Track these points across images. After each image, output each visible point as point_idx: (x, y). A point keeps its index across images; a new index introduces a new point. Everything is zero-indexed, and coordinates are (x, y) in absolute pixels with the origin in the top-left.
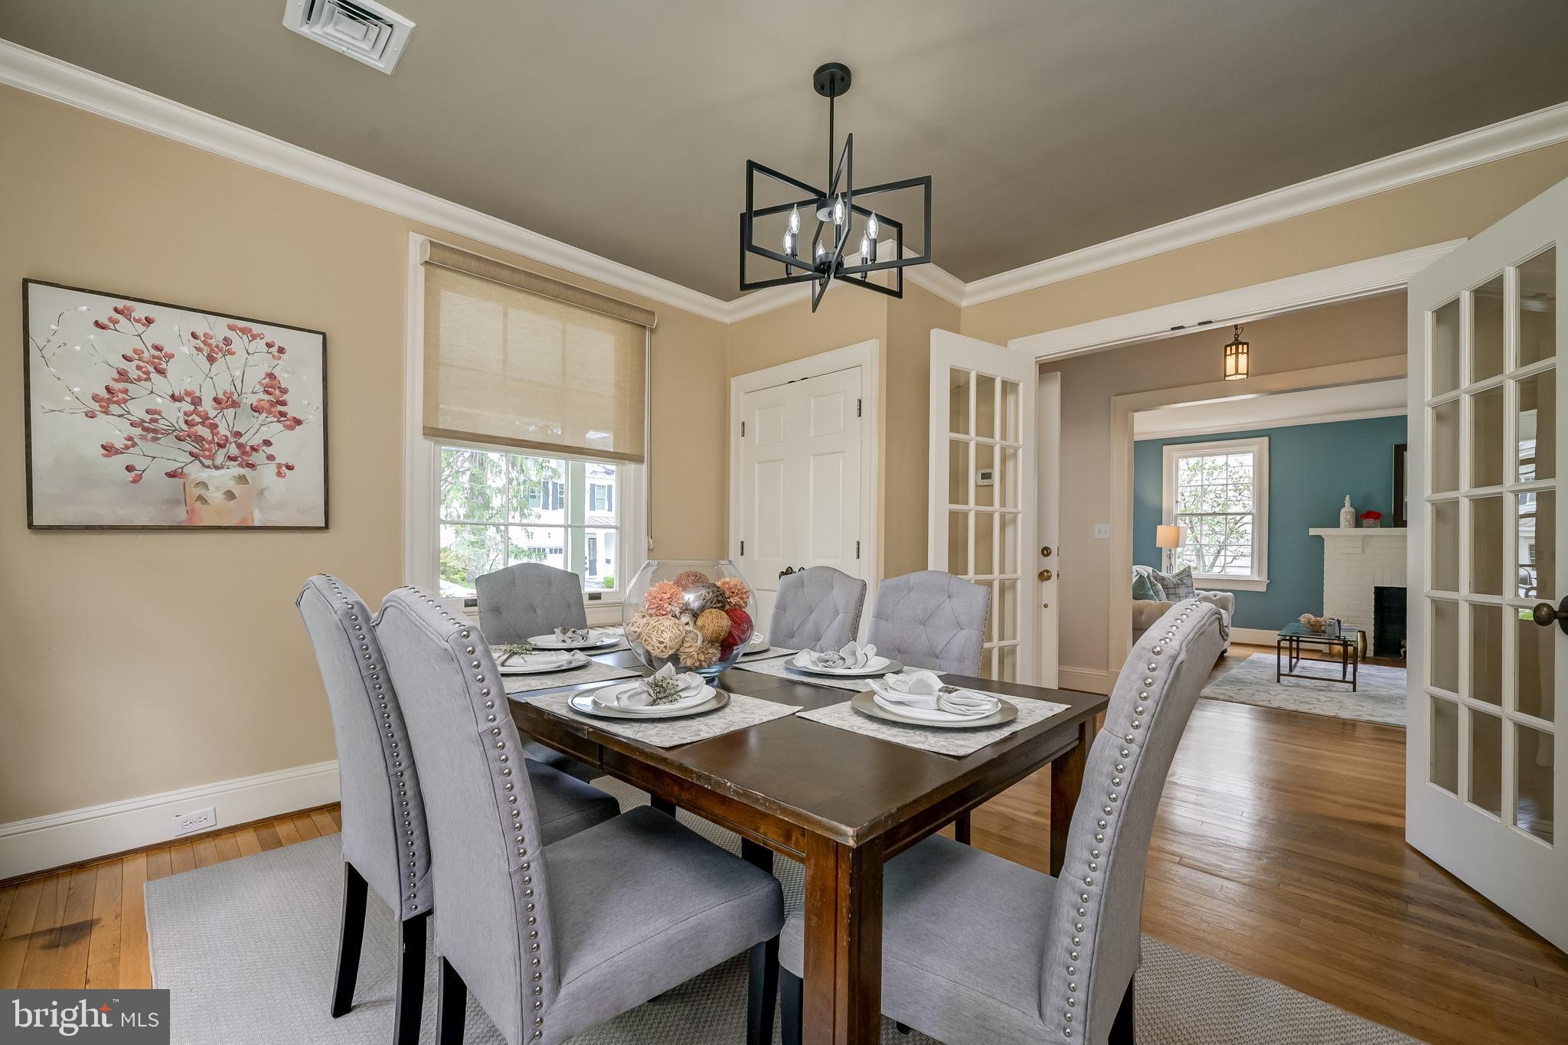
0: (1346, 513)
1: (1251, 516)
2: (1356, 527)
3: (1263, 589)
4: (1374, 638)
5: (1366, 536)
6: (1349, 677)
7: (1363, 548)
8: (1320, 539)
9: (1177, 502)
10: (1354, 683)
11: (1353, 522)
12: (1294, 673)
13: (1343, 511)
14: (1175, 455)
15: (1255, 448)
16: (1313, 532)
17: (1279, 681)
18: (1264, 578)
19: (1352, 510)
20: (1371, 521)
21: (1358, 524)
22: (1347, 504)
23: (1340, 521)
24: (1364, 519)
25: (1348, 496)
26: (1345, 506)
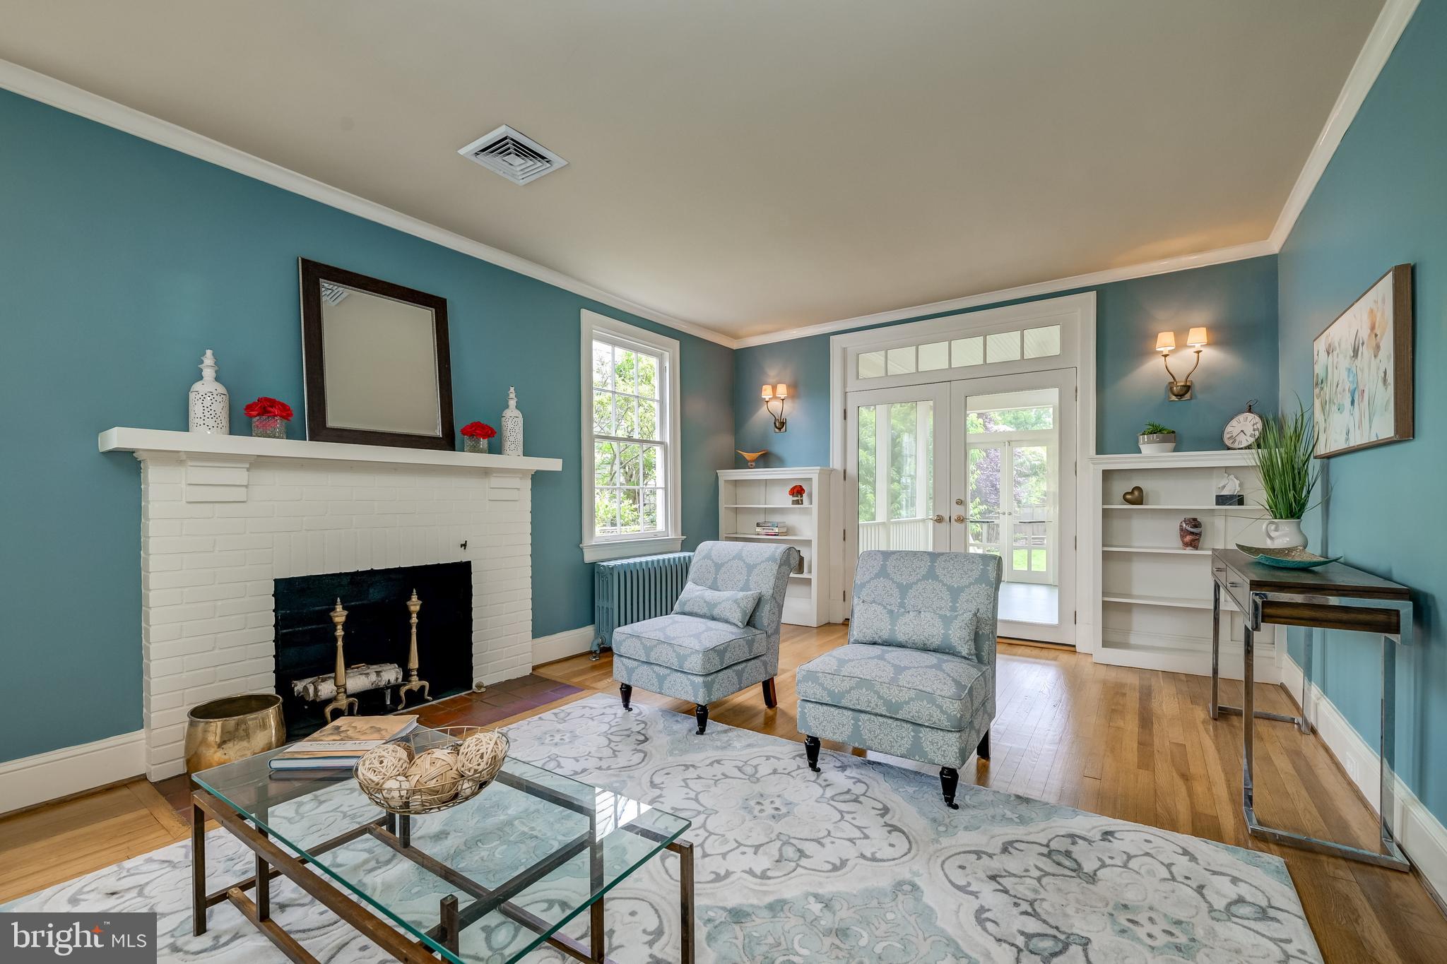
2: (234, 433)
5: (258, 459)
11: (223, 419)
13: (197, 389)
19: (223, 390)
21: (239, 426)
22: (209, 373)
23: (192, 415)
24: (258, 415)
25: (209, 352)
26: (201, 378)
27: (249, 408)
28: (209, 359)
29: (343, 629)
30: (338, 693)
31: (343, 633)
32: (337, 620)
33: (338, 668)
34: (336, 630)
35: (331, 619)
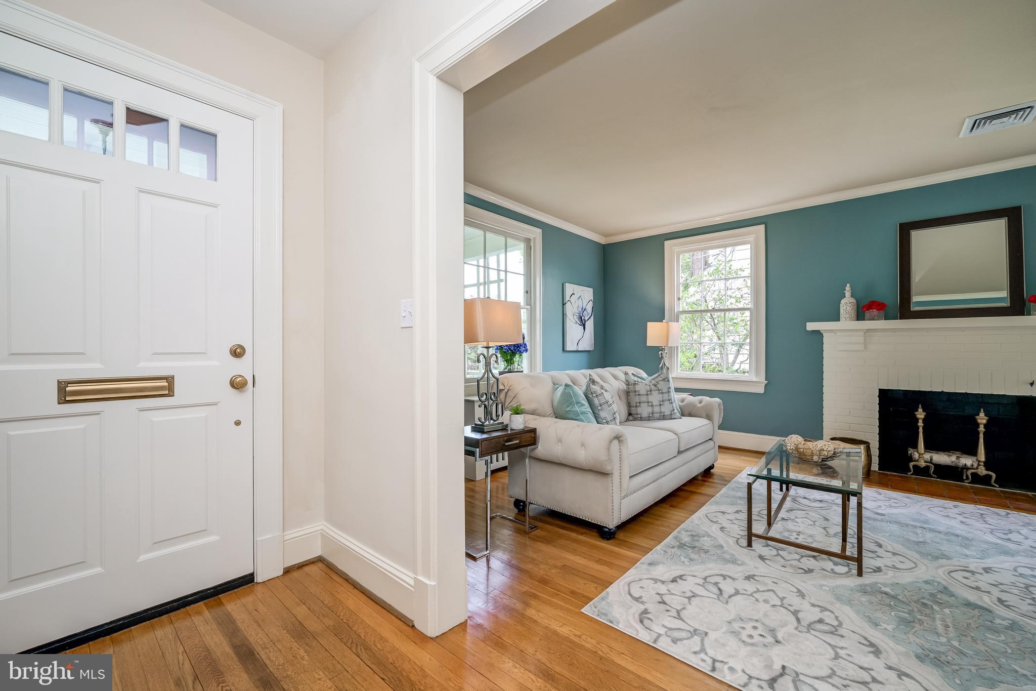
0: (847, 305)
1: (749, 312)
2: (857, 320)
3: (761, 390)
4: (879, 449)
5: (868, 330)
6: (851, 551)
7: (865, 344)
8: (818, 334)
9: (679, 299)
10: (859, 560)
11: (853, 314)
12: (771, 534)
13: (843, 301)
14: (677, 249)
15: (751, 238)
16: (811, 326)
17: (750, 544)
18: (762, 378)
19: (853, 300)
20: (875, 312)
21: (860, 317)
22: (848, 294)
23: (840, 314)
24: (867, 310)
25: (848, 285)
26: (845, 297)
27: (863, 307)
28: (848, 288)
29: (923, 423)
30: (919, 458)
31: (922, 425)
32: (918, 416)
33: (919, 444)
34: (918, 422)
35: (915, 415)
